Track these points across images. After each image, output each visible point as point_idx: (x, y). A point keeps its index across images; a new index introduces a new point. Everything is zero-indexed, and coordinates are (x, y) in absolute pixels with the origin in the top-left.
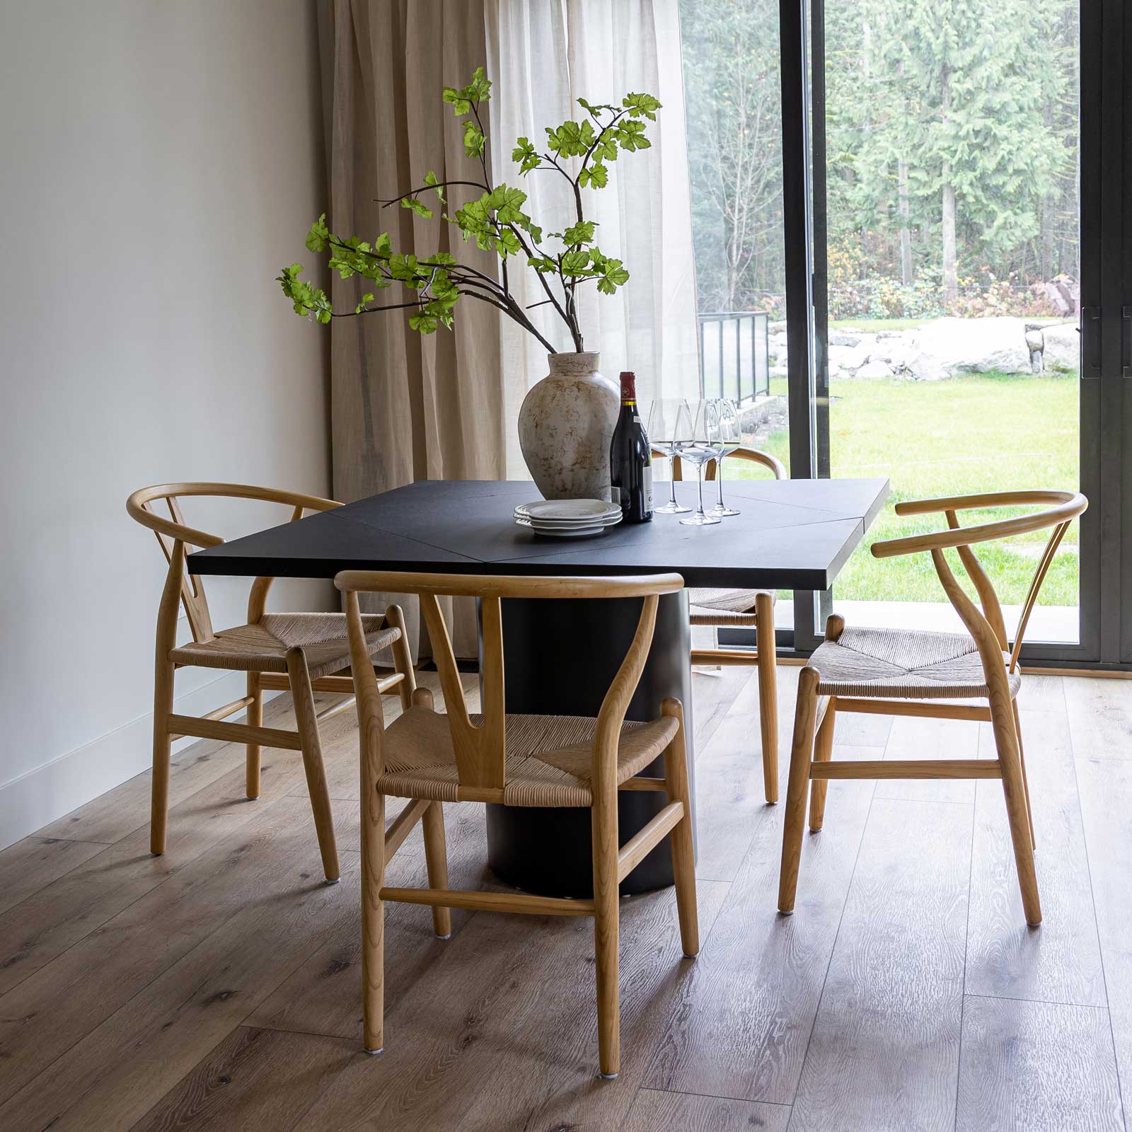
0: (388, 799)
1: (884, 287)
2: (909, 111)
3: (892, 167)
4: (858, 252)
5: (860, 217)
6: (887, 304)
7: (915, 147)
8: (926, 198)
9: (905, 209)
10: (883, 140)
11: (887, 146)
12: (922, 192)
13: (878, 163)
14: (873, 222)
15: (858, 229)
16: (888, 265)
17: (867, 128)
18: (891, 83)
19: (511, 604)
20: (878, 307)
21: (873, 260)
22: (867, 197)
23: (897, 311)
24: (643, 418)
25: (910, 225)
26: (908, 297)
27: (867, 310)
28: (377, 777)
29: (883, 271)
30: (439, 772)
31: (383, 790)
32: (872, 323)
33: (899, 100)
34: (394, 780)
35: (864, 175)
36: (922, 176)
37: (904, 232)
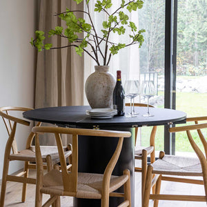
0: (44, 195)
1: (190, 67)
2: (198, 19)
3: (193, 34)
4: (183, 58)
5: (184, 48)
6: (191, 72)
7: (200, 29)
8: (202, 43)
9: (196, 46)
10: (191, 27)
11: (192, 28)
12: (201, 41)
13: (189, 33)
14: (188, 49)
15: (183, 51)
16: (191, 61)
17: (187, 23)
18: (194, 11)
19: (81, 137)
20: (188, 73)
21: (187, 60)
22: (186, 42)
23: (193, 74)
24: (123, 84)
25: (198, 50)
26: (196, 70)
27: (185, 73)
28: (40, 188)
29: (190, 63)
30: (58, 187)
31: (42, 192)
32: (186, 77)
33: (196, 16)
34: (46, 189)
35: (185, 36)
36: (201, 37)
37: (196, 52)
